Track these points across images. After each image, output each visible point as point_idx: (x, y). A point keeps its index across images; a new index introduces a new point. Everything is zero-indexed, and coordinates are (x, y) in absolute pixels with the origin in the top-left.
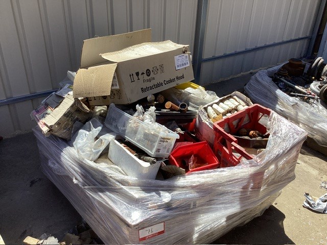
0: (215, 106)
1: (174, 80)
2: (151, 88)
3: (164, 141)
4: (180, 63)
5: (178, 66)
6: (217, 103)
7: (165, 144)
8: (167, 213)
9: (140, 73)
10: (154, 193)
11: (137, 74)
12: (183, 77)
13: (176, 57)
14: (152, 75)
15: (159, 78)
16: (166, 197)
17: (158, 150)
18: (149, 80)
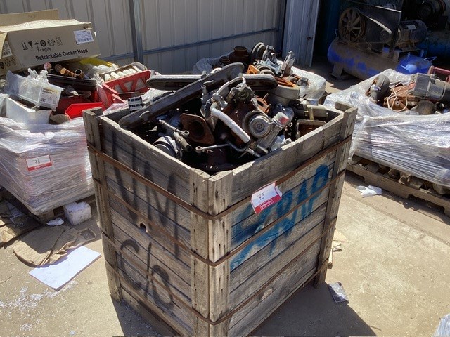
0: (113, 74)
1: (75, 53)
2: (48, 57)
3: (47, 93)
4: (80, 38)
5: (79, 41)
6: (116, 72)
7: (49, 94)
8: (50, 147)
9: (34, 43)
10: (40, 133)
11: (30, 43)
12: (86, 51)
13: (76, 33)
14: (47, 46)
15: (56, 49)
16: (50, 135)
17: (43, 100)
18: (46, 50)
